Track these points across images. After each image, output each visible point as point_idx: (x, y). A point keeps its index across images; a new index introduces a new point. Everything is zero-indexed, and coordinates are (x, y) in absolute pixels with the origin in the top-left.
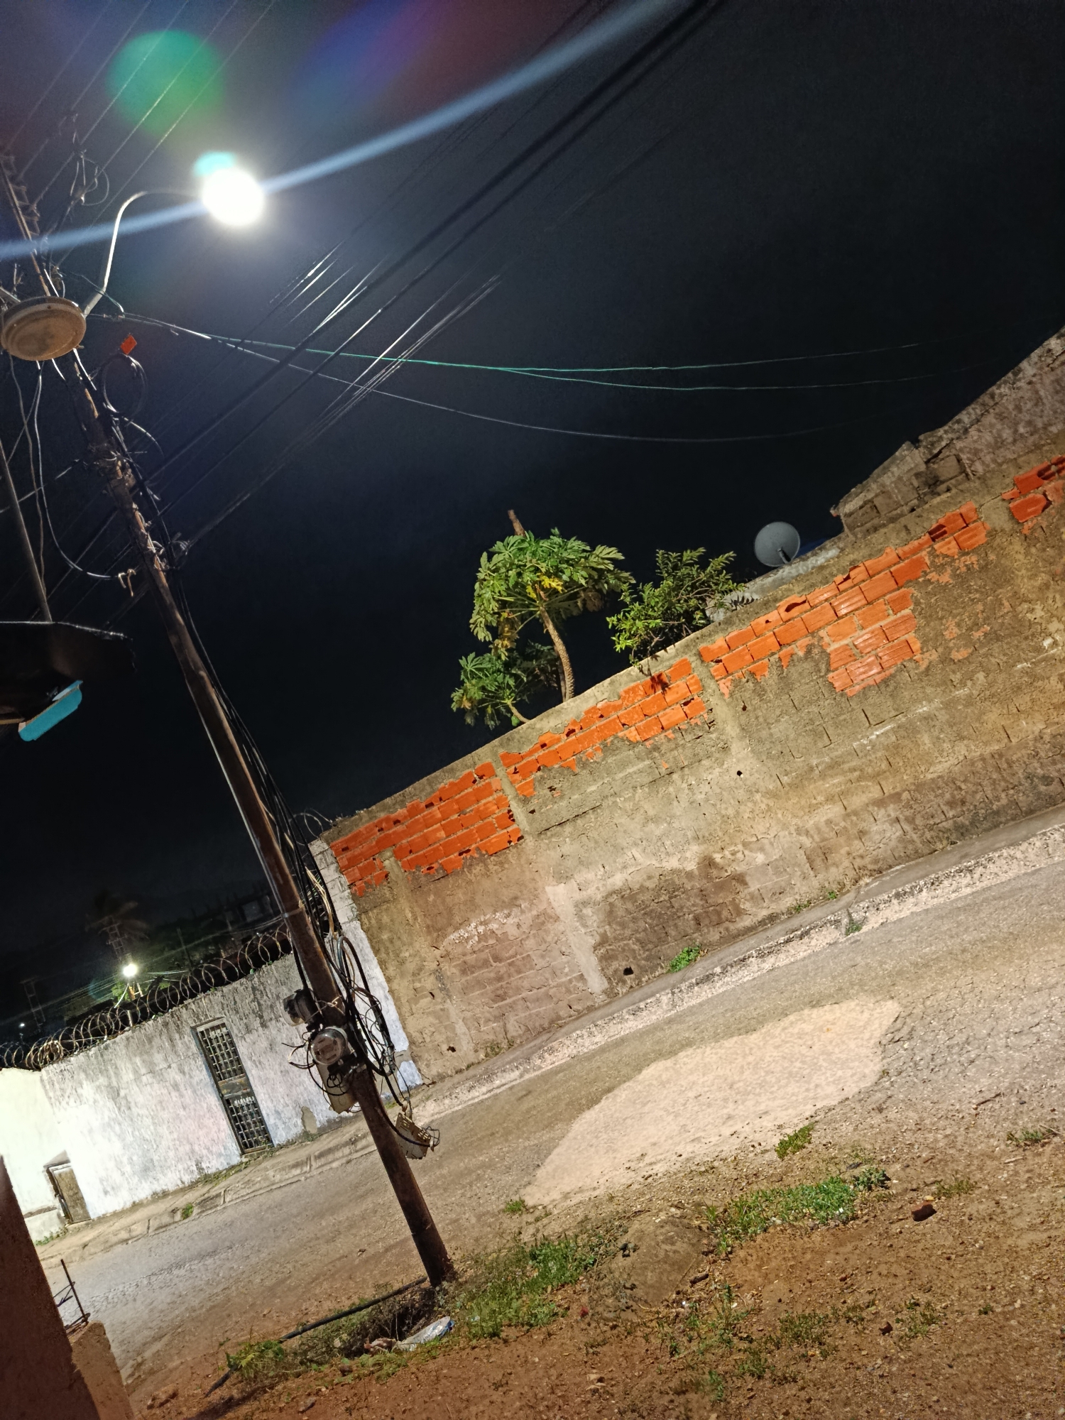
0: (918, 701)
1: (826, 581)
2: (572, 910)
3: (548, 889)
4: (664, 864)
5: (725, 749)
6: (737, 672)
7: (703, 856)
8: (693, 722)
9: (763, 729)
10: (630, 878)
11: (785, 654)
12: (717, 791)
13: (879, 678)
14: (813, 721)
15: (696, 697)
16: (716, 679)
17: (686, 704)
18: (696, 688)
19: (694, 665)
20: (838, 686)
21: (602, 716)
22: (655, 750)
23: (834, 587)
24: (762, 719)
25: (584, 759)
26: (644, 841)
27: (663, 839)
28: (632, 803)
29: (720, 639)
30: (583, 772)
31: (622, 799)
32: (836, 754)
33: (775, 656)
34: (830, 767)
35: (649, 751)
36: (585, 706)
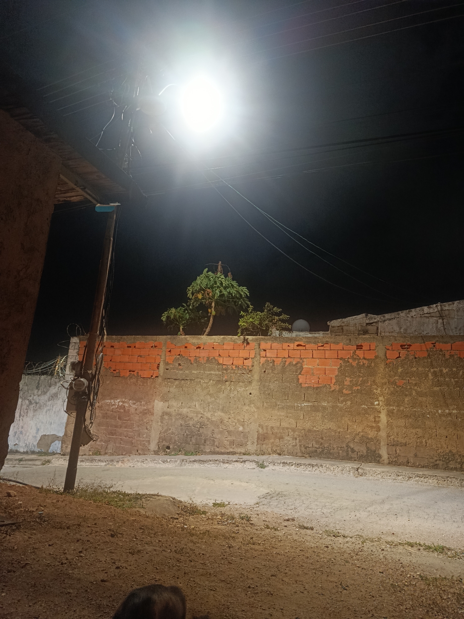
0: (325, 400)
1: (315, 343)
2: (160, 414)
3: (156, 401)
4: (205, 413)
5: (250, 382)
6: (269, 357)
7: (221, 417)
8: (244, 367)
9: (267, 382)
10: (189, 412)
11: (289, 360)
12: (239, 396)
13: (316, 386)
14: (285, 388)
15: (250, 359)
16: (261, 356)
17: (246, 359)
18: (252, 355)
19: (256, 347)
20: (301, 381)
21: (213, 348)
22: (225, 370)
23: (317, 346)
24: (269, 379)
25: (198, 360)
26: (203, 401)
27: (210, 404)
28: (206, 385)
29: (269, 343)
30: (195, 364)
31: (203, 381)
32: (287, 404)
33: (285, 359)
34: (283, 408)
35: (223, 369)
36: (209, 341)
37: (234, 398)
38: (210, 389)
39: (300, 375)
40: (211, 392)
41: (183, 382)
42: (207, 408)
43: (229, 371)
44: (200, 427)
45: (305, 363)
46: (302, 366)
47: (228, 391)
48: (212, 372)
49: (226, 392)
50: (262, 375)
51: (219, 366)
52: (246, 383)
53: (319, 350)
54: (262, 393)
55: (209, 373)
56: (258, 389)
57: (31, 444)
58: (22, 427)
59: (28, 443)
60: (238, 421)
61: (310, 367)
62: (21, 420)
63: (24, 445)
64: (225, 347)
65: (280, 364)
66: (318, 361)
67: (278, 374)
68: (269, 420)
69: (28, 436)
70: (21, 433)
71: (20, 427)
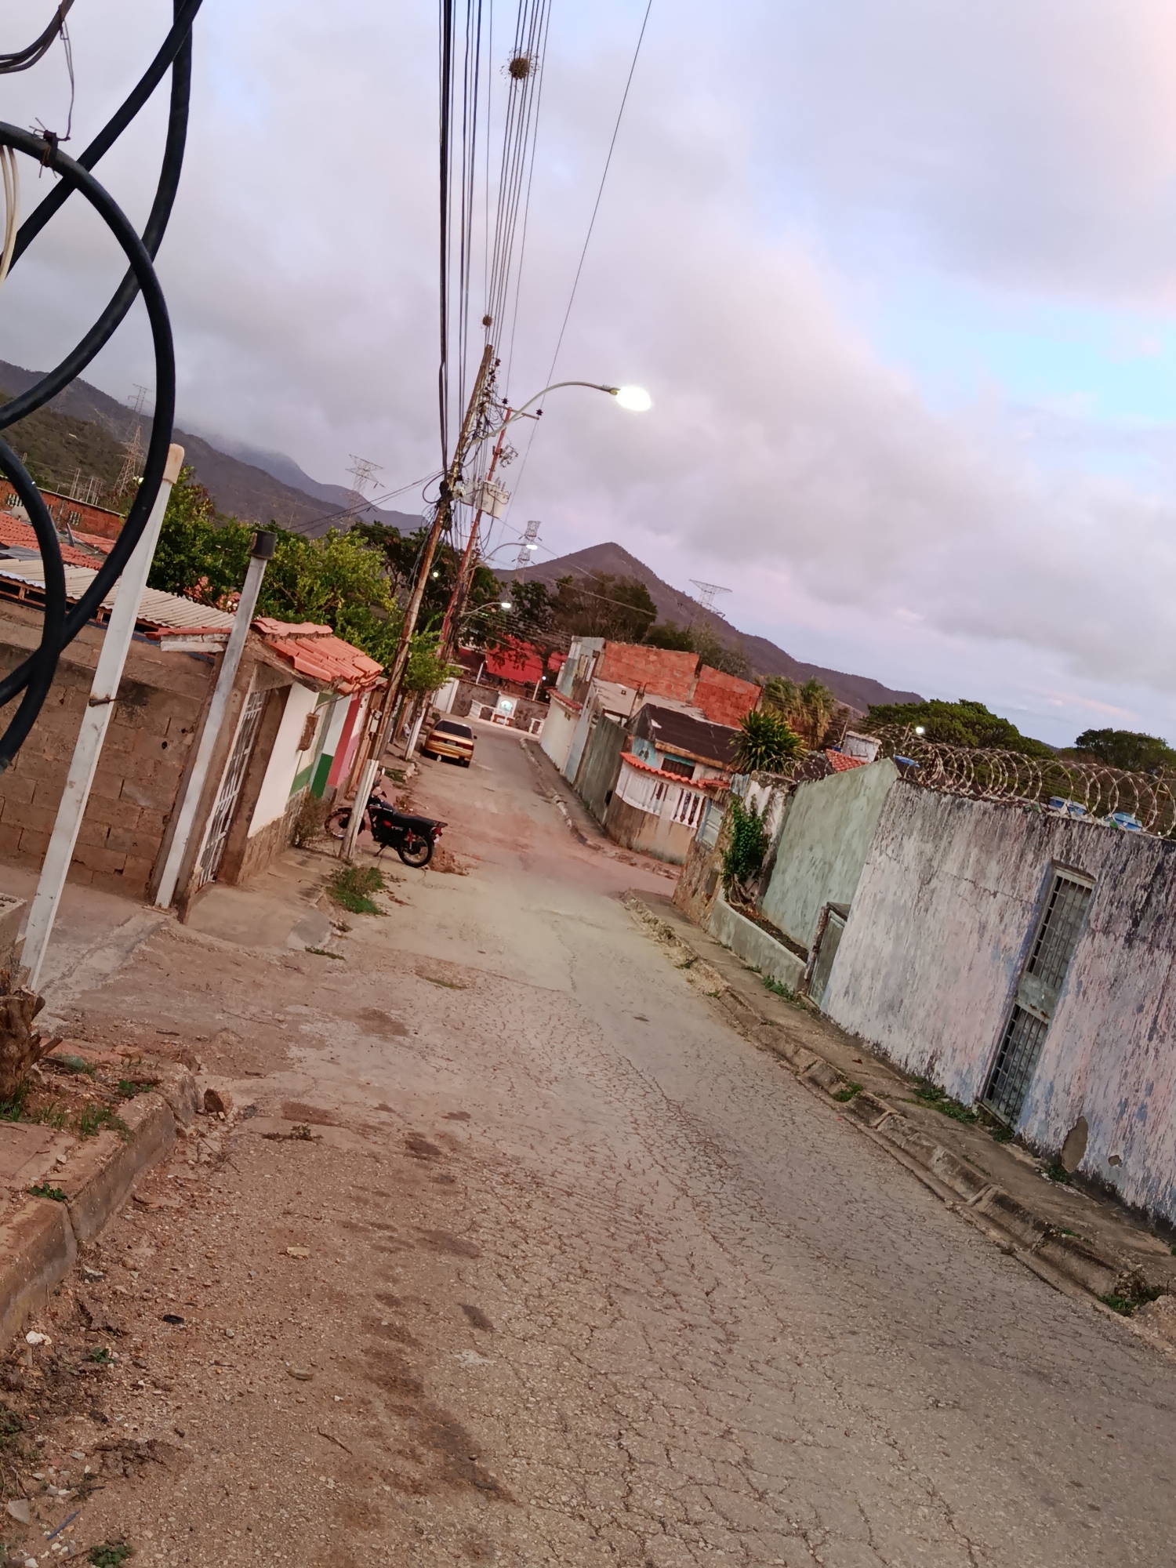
57: (1163, 1183)
58: (1150, 1090)
59: (1153, 1173)
62: (1152, 1052)
63: (1140, 1175)
69: (1162, 1139)
70: (1142, 1114)
71: (1144, 1086)
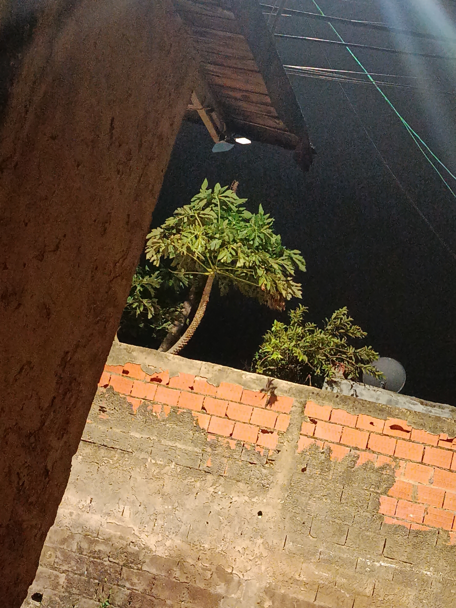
0: (429, 564)
1: (434, 430)
4: (143, 536)
5: (264, 488)
6: (321, 440)
7: (179, 553)
8: (258, 449)
9: (306, 496)
10: (105, 526)
11: (364, 457)
12: (233, 513)
13: (415, 527)
14: (344, 519)
15: (275, 433)
16: (301, 432)
17: (264, 432)
18: (282, 426)
19: (294, 409)
20: (383, 509)
21: (192, 388)
22: (211, 446)
23: (436, 438)
24: (309, 488)
25: (149, 408)
26: (142, 506)
27: (159, 516)
28: (157, 471)
29: (328, 407)
30: (140, 417)
31: (153, 461)
32: (342, 555)
33: (357, 452)
34: (329, 561)
35: (206, 443)
36: (185, 370)
37: (219, 514)
38: (166, 481)
39: (384, 497)
40: (167, 489)
41: (103, 451)
42: (152, 524)
43: (219, 450)
44: (124, 565)
45: (402, 470)
46: (393, 477)
47: (208, 495)
48: (179, 446)
49: (203, 498)
50: (296, 477)
51: (197, 434)
52: (255, 487)
53: (441, 448)
54: (288, 517)
55: (170, 444)
56: (280, 507)
60: (217, 569)
61: (411, 482)
64: (221, 392)
65: (344, 460)
66: (432, 472)
67: (335, 481)
68: (291, 581)
